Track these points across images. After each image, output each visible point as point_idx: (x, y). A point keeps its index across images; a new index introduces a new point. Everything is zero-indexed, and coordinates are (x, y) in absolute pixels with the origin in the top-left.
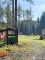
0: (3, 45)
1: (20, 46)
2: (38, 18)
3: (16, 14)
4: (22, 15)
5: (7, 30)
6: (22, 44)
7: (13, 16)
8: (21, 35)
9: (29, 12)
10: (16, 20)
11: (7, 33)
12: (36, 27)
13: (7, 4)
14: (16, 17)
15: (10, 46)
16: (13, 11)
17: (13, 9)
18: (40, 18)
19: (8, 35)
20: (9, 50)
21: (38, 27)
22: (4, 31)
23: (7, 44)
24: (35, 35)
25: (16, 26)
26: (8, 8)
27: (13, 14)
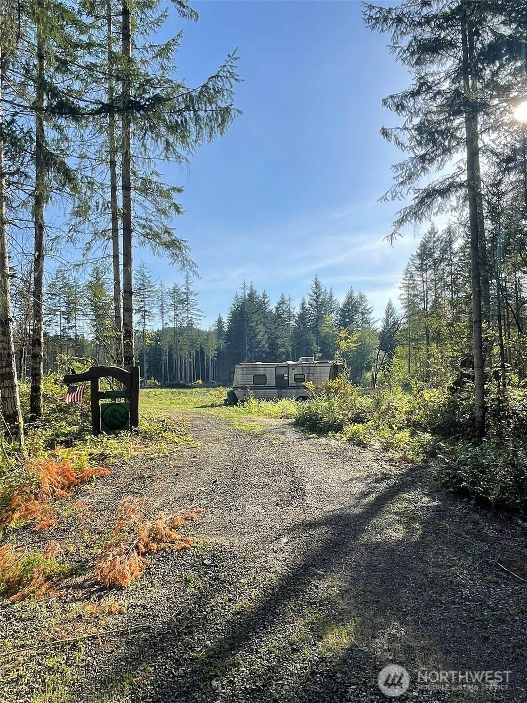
0: (79, 436)
1: (147, 437)
2: (220, 321)
3: (128, 310)
4: (156, 310)
5: (94, 375)
6: (155, 426)
7: (117, 317)
8: (154, 386)
9: (181, 300)
10: (129, 334)
11: (94, 386)
12: (211, 354)
13: (90, 269)
14: (128, 324)
15: (104, 437)
16: (116, 299)
17: (117, 291)
18: (225, 320)
19: (96, 395)
20: (103, 457)
21: (220, 354)
22: (83, 378)
23: (96, 432)
24: (208, 384)
25: (129, 359)
26: (96, 287)
27: (117, 309)
